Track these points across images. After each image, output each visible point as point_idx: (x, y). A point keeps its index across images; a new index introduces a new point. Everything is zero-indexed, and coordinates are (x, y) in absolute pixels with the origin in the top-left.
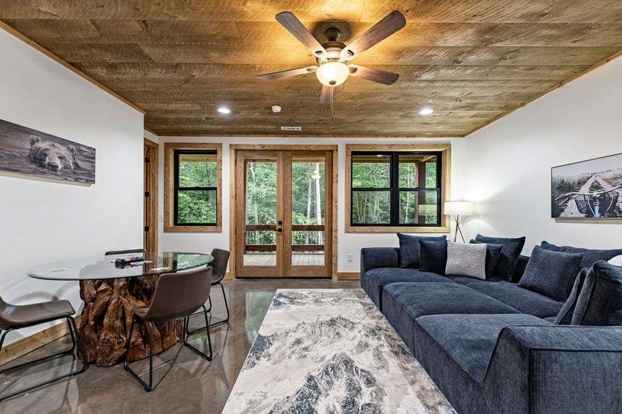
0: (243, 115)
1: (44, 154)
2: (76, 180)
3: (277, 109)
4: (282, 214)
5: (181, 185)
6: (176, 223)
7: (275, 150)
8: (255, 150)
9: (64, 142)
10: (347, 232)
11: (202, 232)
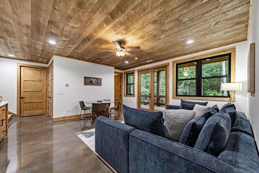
0: (131, 62)
1: (92, 81)
2: (98, 85)
3: (136, 59)
4: (151, 91)
5: (128, 83)
6: (127, 94)
7: (148, 69)
8: (143, 70)
9: (95, 78)
10: (173, 98)
11: (131, 97)
